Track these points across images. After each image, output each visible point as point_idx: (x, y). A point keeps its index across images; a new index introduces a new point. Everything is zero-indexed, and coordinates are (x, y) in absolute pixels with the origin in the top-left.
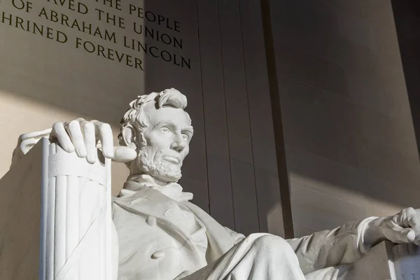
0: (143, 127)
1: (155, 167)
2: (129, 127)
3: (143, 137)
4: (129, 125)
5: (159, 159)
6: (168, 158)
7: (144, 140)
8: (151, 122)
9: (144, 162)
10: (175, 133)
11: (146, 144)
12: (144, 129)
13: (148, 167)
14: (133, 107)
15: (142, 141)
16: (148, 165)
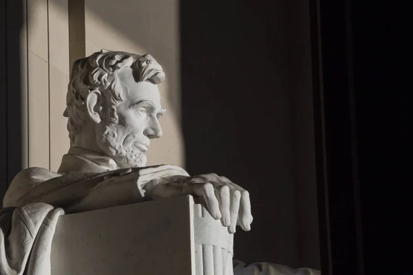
0: (118, 100)
1: (124, 153)
2: (97, 93)
3: (115, 113)
4: (97, 90)
5: (130, 145)
6: (140, 145)
7: (117, 116)
8: (128, 97)
9: (112, 143)
10: (151, 116)
11: (117, 122)
12: (118, 103)
13: (117, 152)
14: (101, 66)
15: (114, 117)
16: (117, 148)
